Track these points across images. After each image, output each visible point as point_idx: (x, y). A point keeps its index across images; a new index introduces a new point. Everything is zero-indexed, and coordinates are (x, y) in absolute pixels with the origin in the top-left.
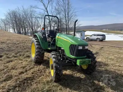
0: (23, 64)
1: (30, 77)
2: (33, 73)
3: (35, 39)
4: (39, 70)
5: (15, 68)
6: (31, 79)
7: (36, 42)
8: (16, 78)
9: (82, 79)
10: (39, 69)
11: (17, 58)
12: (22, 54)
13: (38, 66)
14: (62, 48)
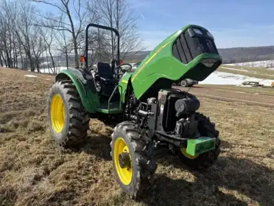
0: (31, 150)
1: (64, 191)
2: (67, 178)
3: (66, 87)
4: (80, 168)
5: (12, 165)
6: (68, 195)
7: (69, 93)
8: (26, 196)
9: (190, 184)
10: (79, 163)
11: (11, 134)
12: (21, 121)
13: (74, 155)
14: (141, 111)
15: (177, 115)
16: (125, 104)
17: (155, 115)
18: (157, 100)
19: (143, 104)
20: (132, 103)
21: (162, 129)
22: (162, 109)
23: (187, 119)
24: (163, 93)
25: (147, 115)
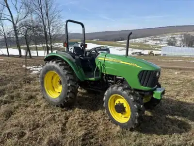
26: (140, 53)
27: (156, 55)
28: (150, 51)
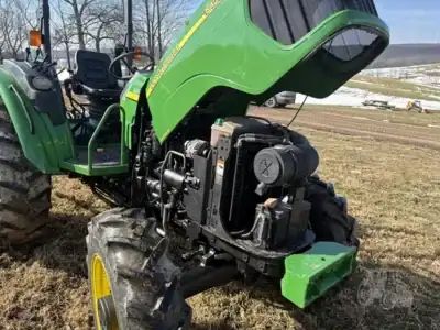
13: (16, 269)
14: (169, 173)
15: (259, 192)
16: (134, 151)
17: (202, 186)
18: (208, 146)
19: (174, 155)
20: (150, 151)
21: (220, 224)
22: (220, 171)
23: (286, 199)
24: (222, 129)
25: (184, 184)
26: (386, 103)
27: (427, 112)
28: (413, 101)
